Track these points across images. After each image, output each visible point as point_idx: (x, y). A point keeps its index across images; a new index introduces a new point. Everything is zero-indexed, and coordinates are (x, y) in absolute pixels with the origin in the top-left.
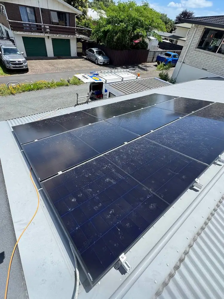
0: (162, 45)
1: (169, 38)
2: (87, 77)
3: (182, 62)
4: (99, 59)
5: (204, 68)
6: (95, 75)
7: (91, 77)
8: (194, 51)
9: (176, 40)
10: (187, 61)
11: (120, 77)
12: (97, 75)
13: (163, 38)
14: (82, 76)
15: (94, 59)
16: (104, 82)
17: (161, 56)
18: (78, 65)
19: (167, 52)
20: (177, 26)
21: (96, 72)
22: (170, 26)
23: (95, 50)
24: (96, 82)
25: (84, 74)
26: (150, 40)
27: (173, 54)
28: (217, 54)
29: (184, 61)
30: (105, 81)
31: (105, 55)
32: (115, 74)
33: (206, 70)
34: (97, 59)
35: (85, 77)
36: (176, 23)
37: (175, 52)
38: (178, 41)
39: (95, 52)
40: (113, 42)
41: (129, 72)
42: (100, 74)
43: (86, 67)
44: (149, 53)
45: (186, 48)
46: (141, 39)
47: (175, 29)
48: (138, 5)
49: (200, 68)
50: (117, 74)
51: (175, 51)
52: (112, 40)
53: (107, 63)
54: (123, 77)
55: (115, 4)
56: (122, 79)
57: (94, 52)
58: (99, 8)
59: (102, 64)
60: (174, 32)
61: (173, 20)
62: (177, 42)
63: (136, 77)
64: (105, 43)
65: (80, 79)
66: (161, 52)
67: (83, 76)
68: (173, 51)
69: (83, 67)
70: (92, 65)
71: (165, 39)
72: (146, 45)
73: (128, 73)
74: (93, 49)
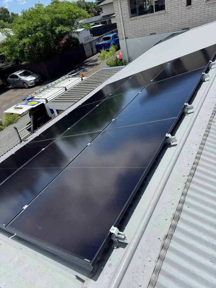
0: (95, 32)
1: (100, 21)
2: (21, 107)
3: (124, 38)
4: (27, 81)
5: (152, 33)
6: (30, 100)
7: (26, 104)
8: (131, 22)
9: (108, 19)
10: (128, 34)
11: (62, 88)
12: (32, 98)
13: (93, 24)
14: (14, 109)
15: (21, 84)
16: (45, 103)
17: (100, 44)
18: (4, 100)
19: (104, 37)
20: (101, 6)
21: (30, 97)
22: (94, 9)
23: (17, 74)
24: (34, 107)
25: (16, 105)
26: (78, 33)
27: (111, 35)
28: (155, 13)
29: (126, 37)
30: (45, 100)
31: (33, 74)
32: (53, 87)
33: (155, 34)
34: (24, 82)
35: (18, 108)
36: (99, 3)
37: (114, 32)
38: (110, 19)
39: (19, 76)
40: (35, 55)
41: (69, 77)
42: (34, 96)
43: (15, 98)
44: (84, 46)
45: (120, 22)
46: (67, 37)
47: (101, 9)
48: (45, 5)
49: (147, 35)
50: (57, 86)
51: (112, 31)
52: (33, 53)
53: (40, 80)
54: (65, 86)
55: (18, 15)
56: (64, 89)
57: (17, 77)
58: (3, 28)
59: (34, 84)
60: (101, 13)
61: (95, 2)
62: (110, 21)
63: (81, 79)
64: (26, 61)
65: (13, 114)
66: (98, 40)
67: (16, 108)
68: (110, 32)
69: (12, 99)
70: (22, 92)
71: (96, 24)
72: (77, 39)
73: (70, 79)
74: (15, 73)
